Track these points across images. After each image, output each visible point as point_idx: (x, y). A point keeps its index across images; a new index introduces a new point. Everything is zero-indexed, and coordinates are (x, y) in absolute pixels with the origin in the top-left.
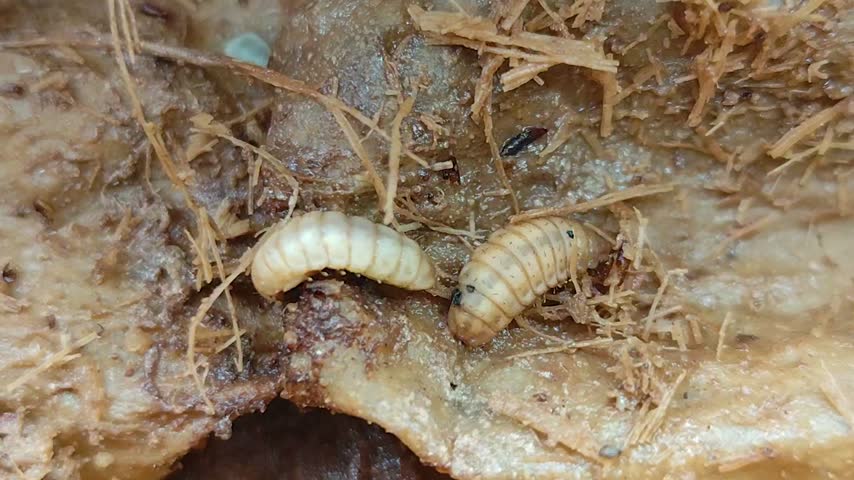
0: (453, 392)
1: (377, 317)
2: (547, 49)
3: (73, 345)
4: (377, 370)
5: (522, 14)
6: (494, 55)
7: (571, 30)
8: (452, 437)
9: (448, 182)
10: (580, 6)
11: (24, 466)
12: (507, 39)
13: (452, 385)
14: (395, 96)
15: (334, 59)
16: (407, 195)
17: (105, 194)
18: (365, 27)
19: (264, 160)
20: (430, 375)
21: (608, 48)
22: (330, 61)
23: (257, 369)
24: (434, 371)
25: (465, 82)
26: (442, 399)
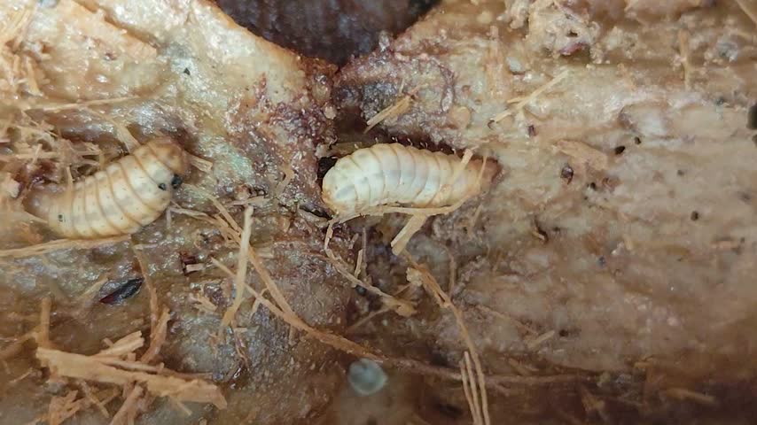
0: (187, 66)
1: (255, 130)
2: (102, 369)
3: (513, 111)
4: (255, 83)
5: (124, 401)
6: (150, 363)
7: (78, 388)
8: (189, 24)
9: (190, 254)
10: (71, 409)
11: (552, 8)
12: (137, 378)
13: (189, 74)
14: (238, 327)
15: (292, 362)
16: (228, 241)
17: (487, 249)
18: (265, 390)
19: (353, 274)
20: (208, 80)
21: (45, 372)
22: (296, 360)
23: (357, 94)
24: (204, 85)
25: (176, 342)
26: (198, 59)
